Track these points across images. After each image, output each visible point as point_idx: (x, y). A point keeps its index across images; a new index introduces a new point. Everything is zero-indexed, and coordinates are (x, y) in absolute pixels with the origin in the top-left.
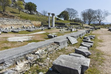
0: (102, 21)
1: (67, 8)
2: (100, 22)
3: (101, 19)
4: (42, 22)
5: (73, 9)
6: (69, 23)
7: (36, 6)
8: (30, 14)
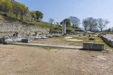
0: (103, 28)
1: (71, 17)
2: (101, 29)
3: (102, 26)
4: (50, 29)
5: (76, 18)
6: (74, 30)
7: (43, 15)
8: (37, 21)
